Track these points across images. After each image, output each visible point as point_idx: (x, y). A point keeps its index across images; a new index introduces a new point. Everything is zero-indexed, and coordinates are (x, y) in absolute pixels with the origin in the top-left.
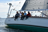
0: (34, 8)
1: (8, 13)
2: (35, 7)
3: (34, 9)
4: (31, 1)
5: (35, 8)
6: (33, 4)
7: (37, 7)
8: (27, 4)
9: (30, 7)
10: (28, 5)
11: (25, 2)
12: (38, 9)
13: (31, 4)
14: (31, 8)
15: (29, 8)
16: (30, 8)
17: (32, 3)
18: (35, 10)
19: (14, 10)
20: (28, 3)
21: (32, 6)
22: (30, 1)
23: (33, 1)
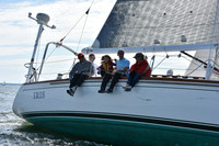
0: (158, 36)
1: (32, 60)
2: (162, 34)
3: (156, 42)
4: (141, 3)
5: (164, 39)
6: (155, 17)
7: (174, 32)
8: (122, 17)
9: (140, 33)
10: (126, 25)
11: (115, 8)
12: (181, 43)
13: (144, 18)
14: (143, 36)
15: (135, 36)
16: (138, 39)
17: (149, 13)
18: (165, 49)
19: (58, 45)
20: (130, 12)
21: (147, 27)
22: (136, 6)
23: (153, 7)
